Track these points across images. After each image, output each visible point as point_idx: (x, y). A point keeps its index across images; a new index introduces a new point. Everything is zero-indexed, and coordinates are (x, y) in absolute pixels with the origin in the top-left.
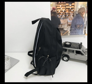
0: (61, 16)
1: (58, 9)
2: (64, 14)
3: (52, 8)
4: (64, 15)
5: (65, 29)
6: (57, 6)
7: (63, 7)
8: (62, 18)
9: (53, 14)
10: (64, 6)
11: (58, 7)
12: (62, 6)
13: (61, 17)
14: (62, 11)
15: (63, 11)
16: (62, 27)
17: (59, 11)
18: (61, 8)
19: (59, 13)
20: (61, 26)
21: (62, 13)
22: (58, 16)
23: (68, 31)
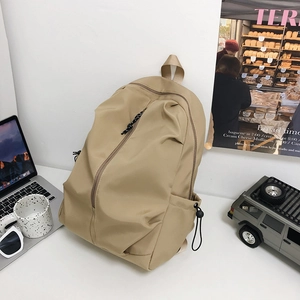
0: (256, 76)
1: (249, 49)
2: (272, 72)
3: (224, 41)
4: (268, 77)
5: (265, 130)
6: (245, 38)
7: (273, 43)
8: (259, 86)
9: (222, 67)
10: (276, 41)
11: (248, 43)
12: (266, 40)
13: (258, 81)
14: (265, 60)
15: (270, 61)
16: (254, 120)
17: (253, 59)
18: (263, 49)
19: (251, 67)
20: (252, 116)
21: (262, 67)
22: (244, 75)
23: (276, 136)
